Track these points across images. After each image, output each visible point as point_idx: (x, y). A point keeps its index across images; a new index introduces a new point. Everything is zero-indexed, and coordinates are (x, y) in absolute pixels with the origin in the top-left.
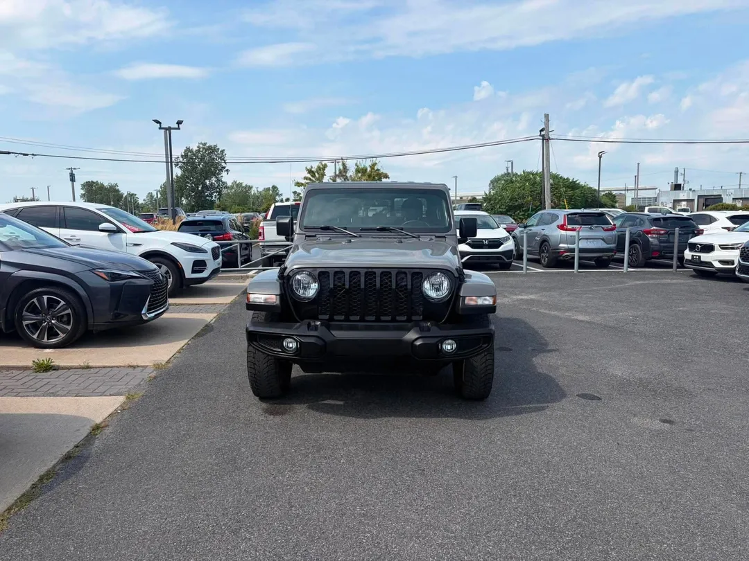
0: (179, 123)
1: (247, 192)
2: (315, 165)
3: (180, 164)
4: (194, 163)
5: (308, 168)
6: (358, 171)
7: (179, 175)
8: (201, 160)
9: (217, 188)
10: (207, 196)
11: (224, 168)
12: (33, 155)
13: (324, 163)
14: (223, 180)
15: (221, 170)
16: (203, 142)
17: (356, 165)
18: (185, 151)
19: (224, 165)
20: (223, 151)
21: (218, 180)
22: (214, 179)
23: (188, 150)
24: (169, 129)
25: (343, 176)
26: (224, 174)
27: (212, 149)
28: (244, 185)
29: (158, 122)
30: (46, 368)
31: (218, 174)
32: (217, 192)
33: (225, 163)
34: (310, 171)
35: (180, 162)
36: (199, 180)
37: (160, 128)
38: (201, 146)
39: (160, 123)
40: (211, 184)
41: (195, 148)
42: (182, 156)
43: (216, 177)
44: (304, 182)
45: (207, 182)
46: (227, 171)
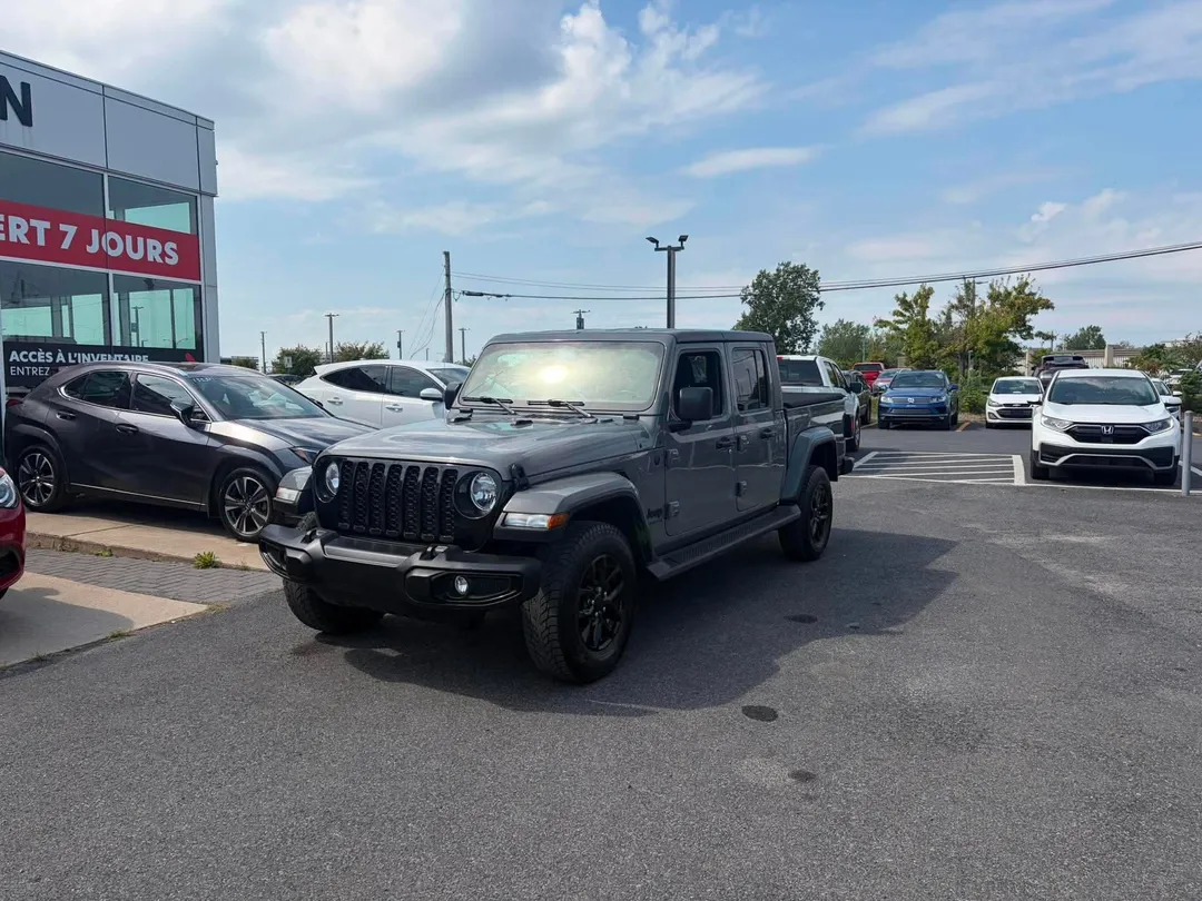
0: (683, 239)
1: (858, 337)
2: (911, 292)
3: (749, 297)
4: (770, 294)
5: (901, 296)
6: (994, 297)
7: (747, 314)
8: (781, 290)
9: (804, 331)
10: (787, 344)
11: (817, 299)
12: (508, 296)
13: (928, 285)
14: (813, 318)
15: (812, 304)
16: (786, 262)
17: (991, 286)
18: (759, 277)
19: (815, 294)
20: (816, 273)
21: (806, 320)
22: (798, 320)
23: (763, 275)
24: (671, 251)
25: (965, 306)
26: (815, 309)
27: (799, 272)
28: (855, 326)
29: (653, 240)
30: (208, 563)
31: (806, 310)
32: (803, 338)
33: (819, 292)
34: (903, 302)
35: (750, 294)
36: (776, 321)
37: (657, 249)
38: (782, 268)
39: (657, 242)
40: (794, 327)
41: (773, 272)
42: (753, 285)
43: (802, 315)
44: (891, 319)
45: (789, 323)
46: (821, 304)
